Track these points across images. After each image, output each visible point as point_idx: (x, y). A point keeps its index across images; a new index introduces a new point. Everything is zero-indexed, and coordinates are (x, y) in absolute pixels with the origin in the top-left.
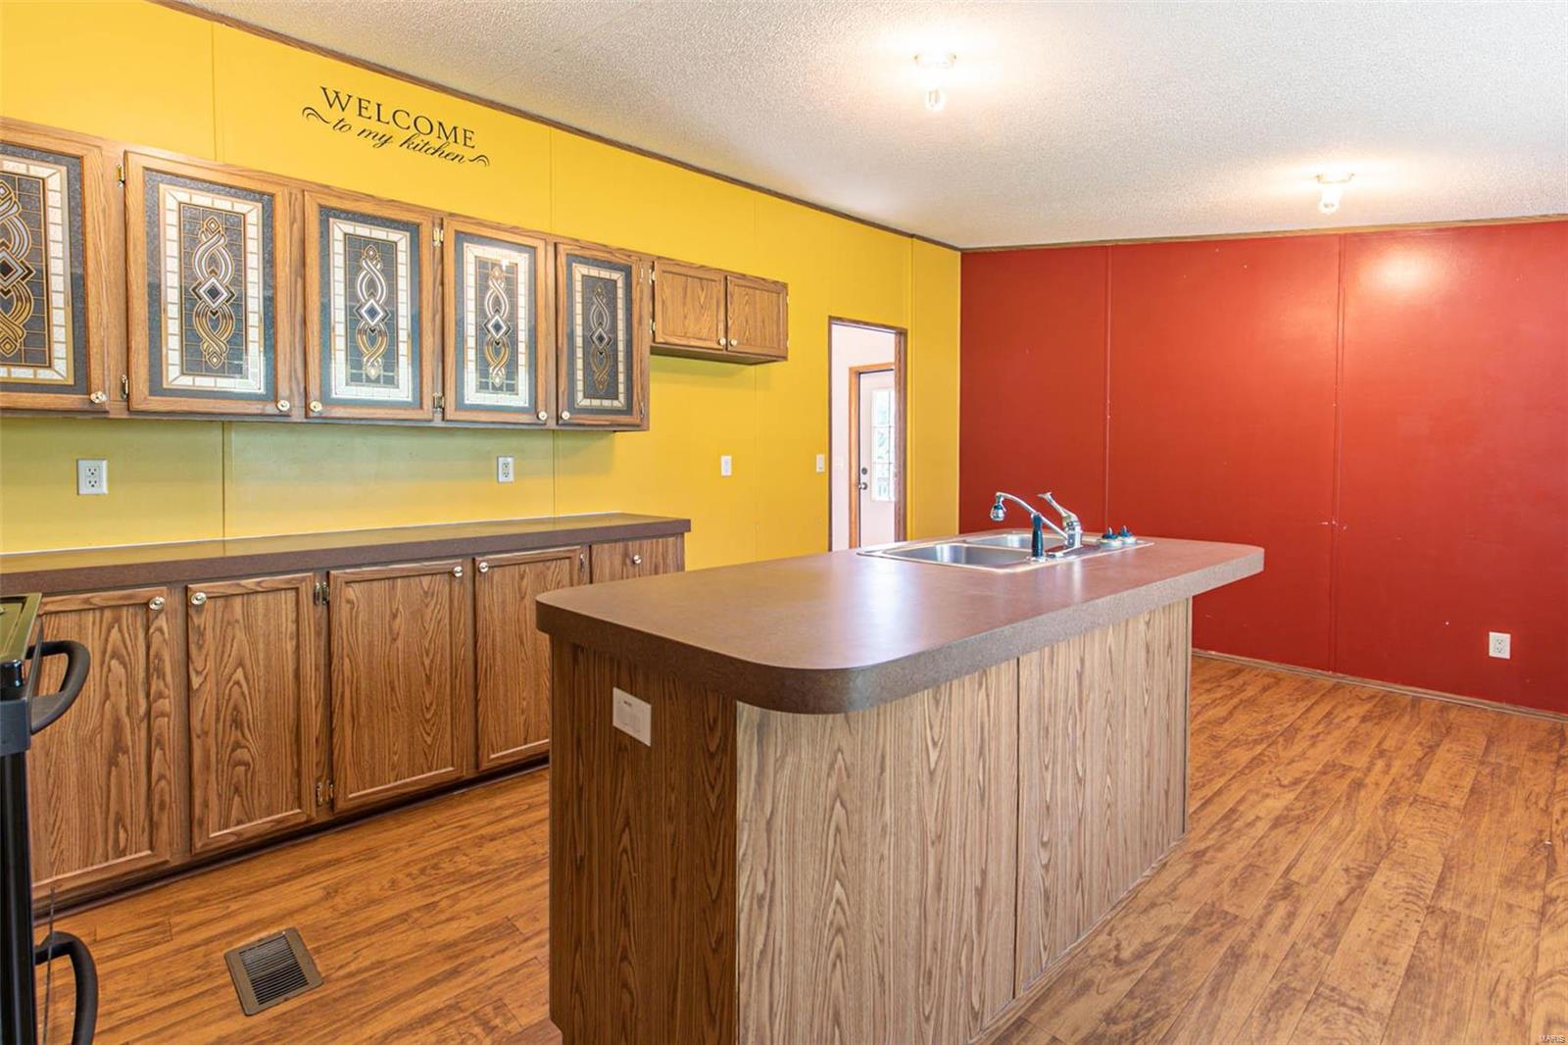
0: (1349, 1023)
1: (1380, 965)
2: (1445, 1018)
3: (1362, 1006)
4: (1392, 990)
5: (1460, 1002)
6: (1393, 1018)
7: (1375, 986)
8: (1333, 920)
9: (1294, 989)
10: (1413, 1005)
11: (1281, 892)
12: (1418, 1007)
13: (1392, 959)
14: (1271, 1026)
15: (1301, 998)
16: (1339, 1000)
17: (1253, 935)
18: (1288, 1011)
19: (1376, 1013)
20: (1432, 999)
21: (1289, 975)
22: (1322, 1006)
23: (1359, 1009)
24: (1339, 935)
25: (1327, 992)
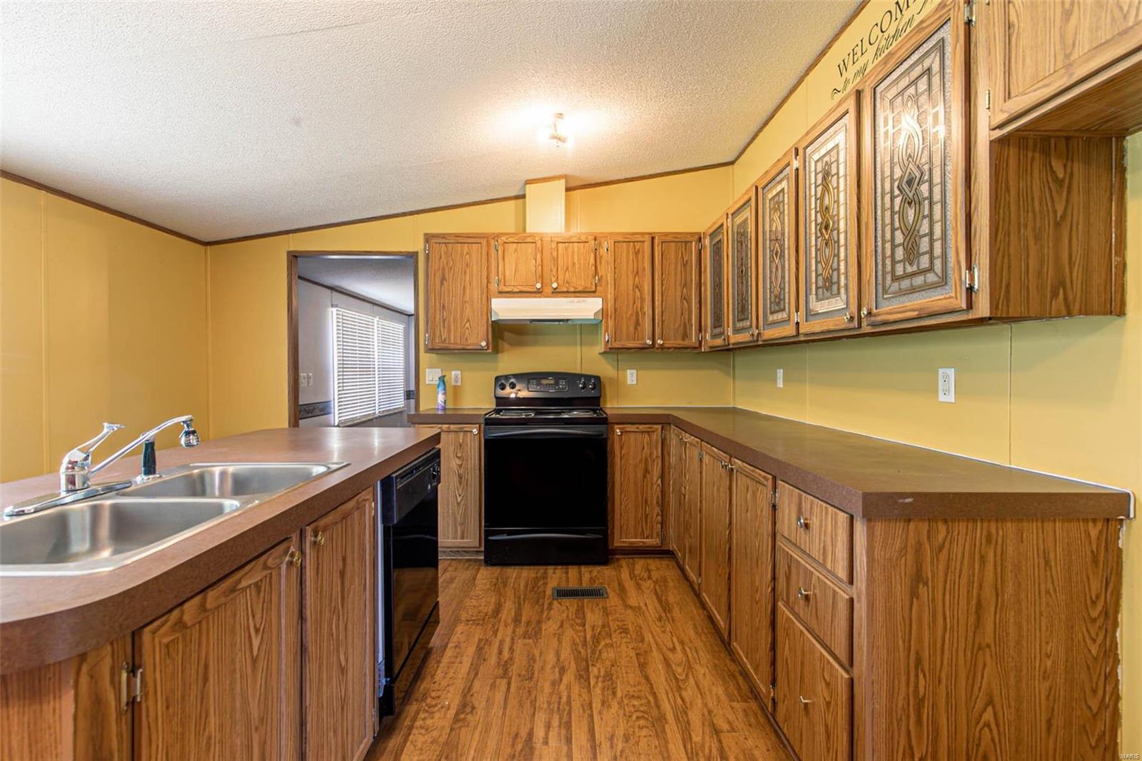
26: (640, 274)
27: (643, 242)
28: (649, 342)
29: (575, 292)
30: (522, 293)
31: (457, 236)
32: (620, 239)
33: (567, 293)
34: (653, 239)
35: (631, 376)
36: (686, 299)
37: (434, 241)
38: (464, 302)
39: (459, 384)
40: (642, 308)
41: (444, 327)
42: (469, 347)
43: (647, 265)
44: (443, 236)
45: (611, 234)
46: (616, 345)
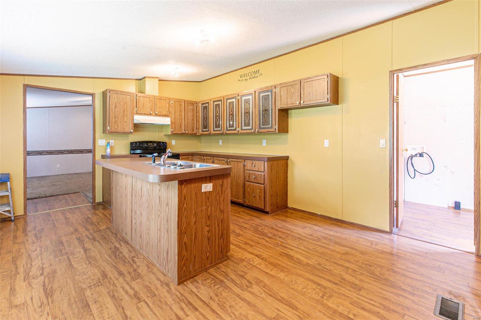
0: (89, 283)
1: (96, 300)
2: (72, 302)
3: (90, 288)
4: (88, 297)
5: (72, 309)
6: (83, 292)
7: (92, 294)
8: (118, 301)
9: (105, 279)
10: (81, 298)
11: (138, 296)
12: (80, 299)
13: (95, 305)
14: (100, 271)
15: (102, 279)
16: (95, 285)
17: (125, 280)
18: (101, 275)
19: (87, 289)
20: (78, 304)
21: (109, 280)
22: (97, 282)
23: (90, 287)
24: (112, 298)
25: (99, 284)
26: (181, 111)
27: (182, 102)
28: (184, 132)
29: (162, 115)
30: (145, 114)
31: (121, 92)
32: (176, 100)
33: (160, 115)
34: (185, 101)
35: (173, 142)
36: (193, 120)
37: (111, 92)
38: (124, 116)
39: (113, 145)
40: (182, 122)
41: (116, 124)
42: (126, 132)
43: (183, 109)
44: (116, 91)
45: (174, 99)
46: (175, 133)
